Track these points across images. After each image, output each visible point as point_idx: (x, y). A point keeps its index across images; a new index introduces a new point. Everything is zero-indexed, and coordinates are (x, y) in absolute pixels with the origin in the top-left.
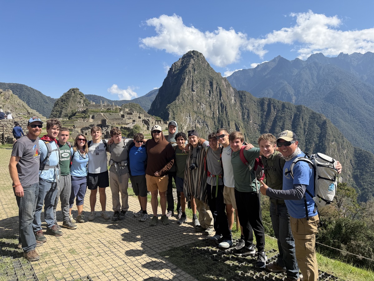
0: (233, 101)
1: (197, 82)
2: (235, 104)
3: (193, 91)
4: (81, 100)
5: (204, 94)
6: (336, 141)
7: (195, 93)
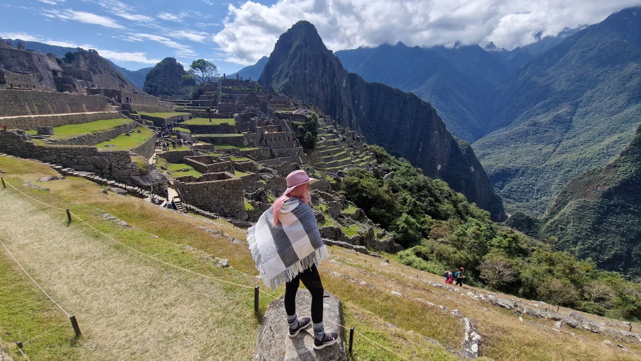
0: (344, 83)
1: (310, 60)
2: (346, 87)
3: (305, 69)
5: (317, 74)
6: (439, 131)
7: (307, 72)
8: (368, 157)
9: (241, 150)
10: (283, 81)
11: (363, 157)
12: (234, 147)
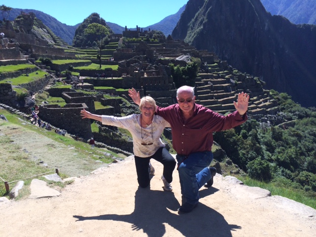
8: (267, 103)
9: (117, 90)
10: (198, 28)
11: (261, 103)
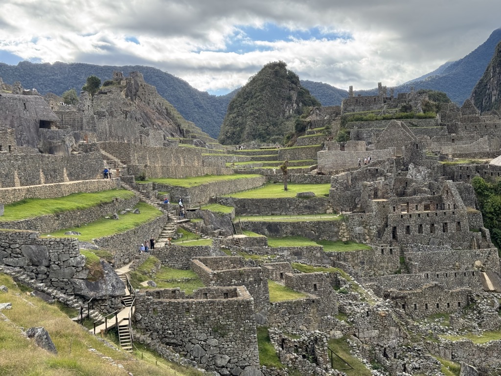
4: (292, 92)
9: (328, 250)
12: (314, 244)
